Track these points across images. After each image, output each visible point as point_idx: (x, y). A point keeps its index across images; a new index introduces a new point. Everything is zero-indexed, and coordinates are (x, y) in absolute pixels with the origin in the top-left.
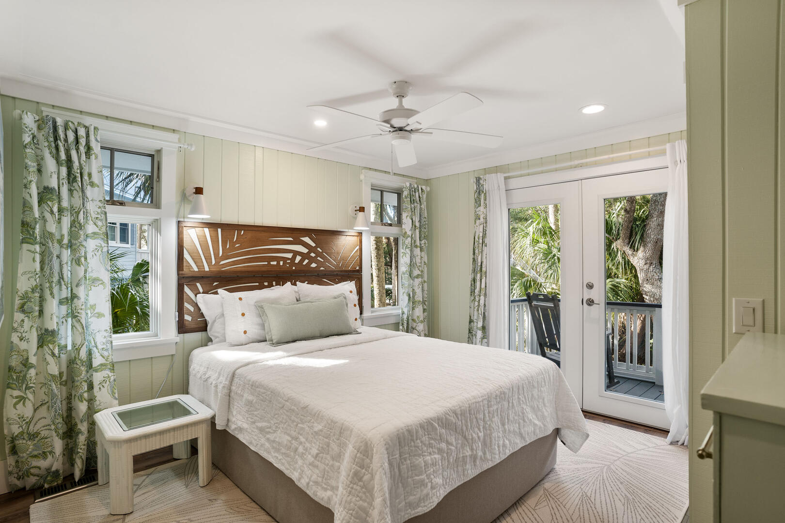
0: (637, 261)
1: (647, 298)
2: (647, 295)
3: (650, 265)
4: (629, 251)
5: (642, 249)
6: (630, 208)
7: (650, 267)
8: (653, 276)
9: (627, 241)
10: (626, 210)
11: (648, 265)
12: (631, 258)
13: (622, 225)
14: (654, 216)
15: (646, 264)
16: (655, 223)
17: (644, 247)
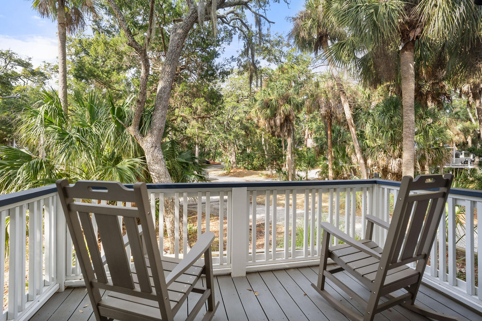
0: (146, 144)
1: (153, 174)
2: (153, 172)
3: (155, 148)
4: (139, 137)
5: (149, 134)
6: (142, 100)
7: (155, 149)
8: (158, 156)
9: (137, 127)
10: (138, 101)
11: (154, 148)
12: (141, 142)
13: (134, 114)
14: (159, 109)
15: (152, 147)
16: (160, 115)
17: (151, 132)
